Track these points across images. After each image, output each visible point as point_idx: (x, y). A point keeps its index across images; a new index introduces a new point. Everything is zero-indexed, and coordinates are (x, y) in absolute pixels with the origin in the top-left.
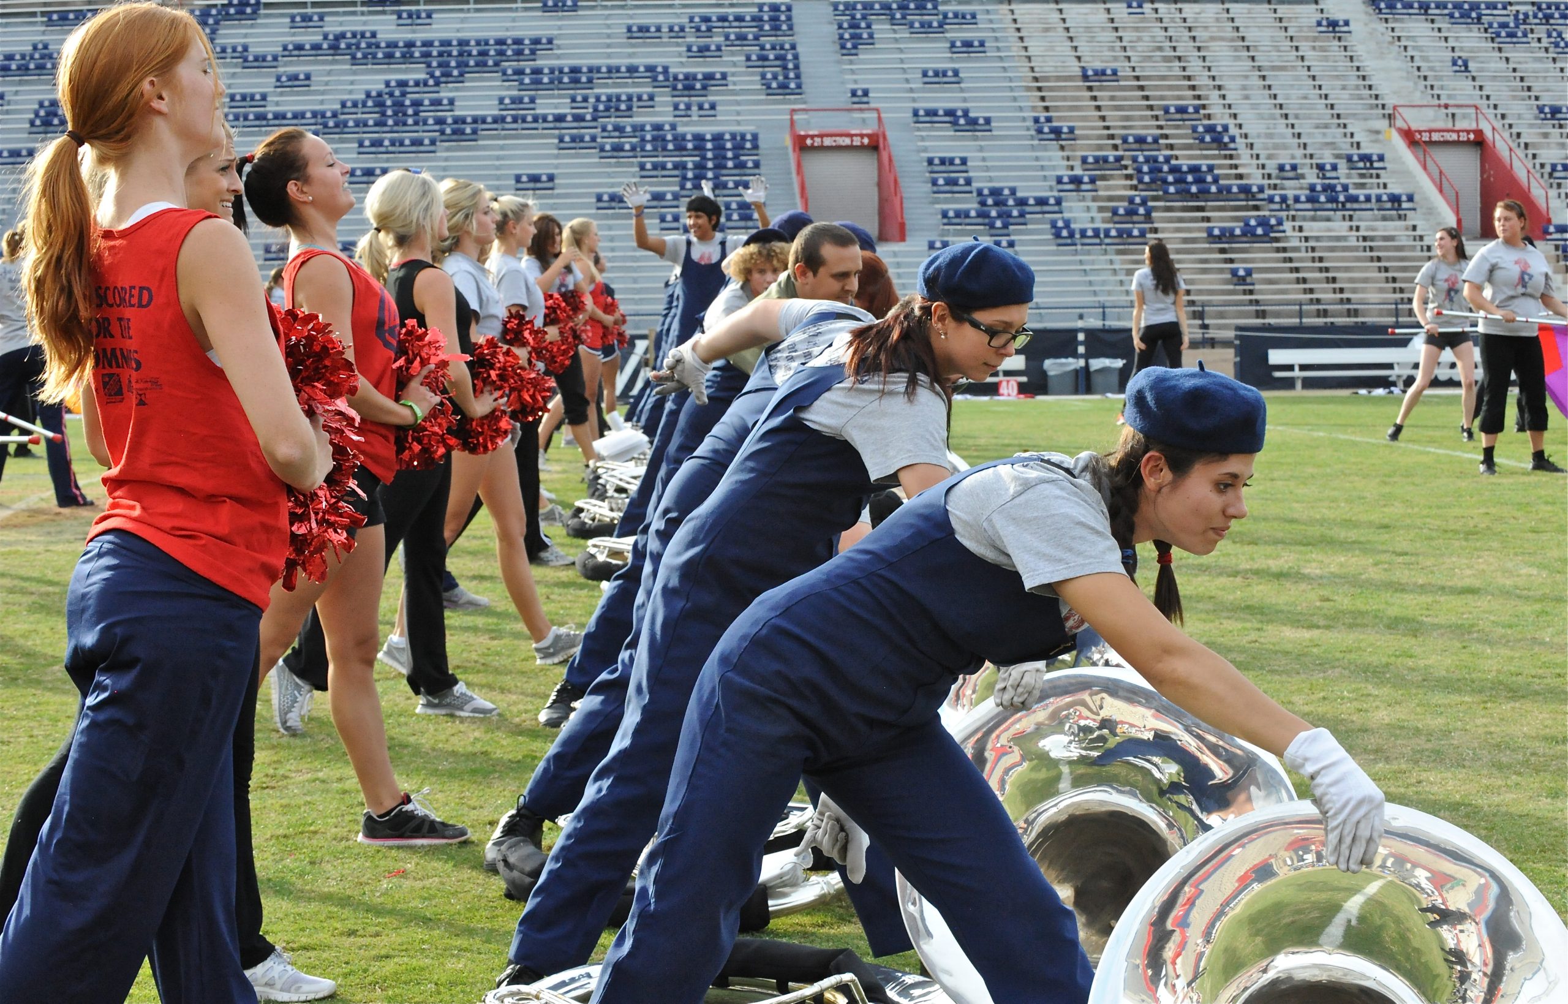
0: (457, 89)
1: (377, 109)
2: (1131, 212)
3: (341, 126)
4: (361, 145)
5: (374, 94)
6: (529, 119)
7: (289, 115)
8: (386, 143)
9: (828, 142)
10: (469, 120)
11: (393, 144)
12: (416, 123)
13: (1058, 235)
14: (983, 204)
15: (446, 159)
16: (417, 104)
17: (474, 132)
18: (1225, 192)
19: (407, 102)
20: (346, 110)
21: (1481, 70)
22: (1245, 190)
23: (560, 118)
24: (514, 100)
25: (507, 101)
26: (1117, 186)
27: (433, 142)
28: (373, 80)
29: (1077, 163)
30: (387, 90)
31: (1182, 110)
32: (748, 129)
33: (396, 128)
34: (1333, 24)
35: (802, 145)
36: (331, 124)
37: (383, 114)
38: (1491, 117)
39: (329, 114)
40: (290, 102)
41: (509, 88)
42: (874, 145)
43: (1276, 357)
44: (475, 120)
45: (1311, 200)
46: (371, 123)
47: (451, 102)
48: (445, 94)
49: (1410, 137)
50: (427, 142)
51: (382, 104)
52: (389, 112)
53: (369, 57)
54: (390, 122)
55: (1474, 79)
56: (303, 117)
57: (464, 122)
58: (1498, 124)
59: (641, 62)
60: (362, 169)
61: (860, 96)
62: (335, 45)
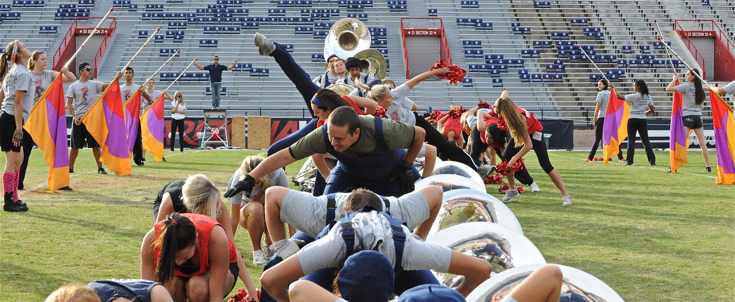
0: (250, 5)
1: (213, 13)
2: (555, 67)
3: (197, 20)
4: (205, 29)
5: (212, 6)
6: (282, 19)
7: (173, 15)
8: (217, 29)
9: (418, 33)
10: (255, 19)
11: (220, 29)
12: (231, 20)
13: (522, 77)
14: (488, 62)
15: (244, 37)
16: (231, 11)
17: (257, 25)
18: (598, 60)
19: (227, 11)
20: (199, 13)
21: (715, 4)
22: (607, 58)
23: (296, 20)
24: (275, 11)
25: (272, 11)
26: (549, 55)
27: (238, 29)
29: (531, 45)
30: (218, 5)
31: (579, 21)
32: (381, 26)
33: (221, 22)
35: (406, 34)
36: (192, 19)
37: (216, 16)
38: (719, 26)
39: (191, 15)
40: (174, 9)
41: (273, 5)
42: (439, 35)
44: (257, 20)
45: (637, 62)
46: (210, 19)
47: (247, 11)
48: (244, 7)
49: (683, 35)
50: (235, 29)
51: (215, 11)
52: (219, 15)
54: (219, 19)
55: (712, 8)
56: (180, 16)
57: (253, 20)
58: (722, 29)
60: (205, 40)
61: (433, 13)
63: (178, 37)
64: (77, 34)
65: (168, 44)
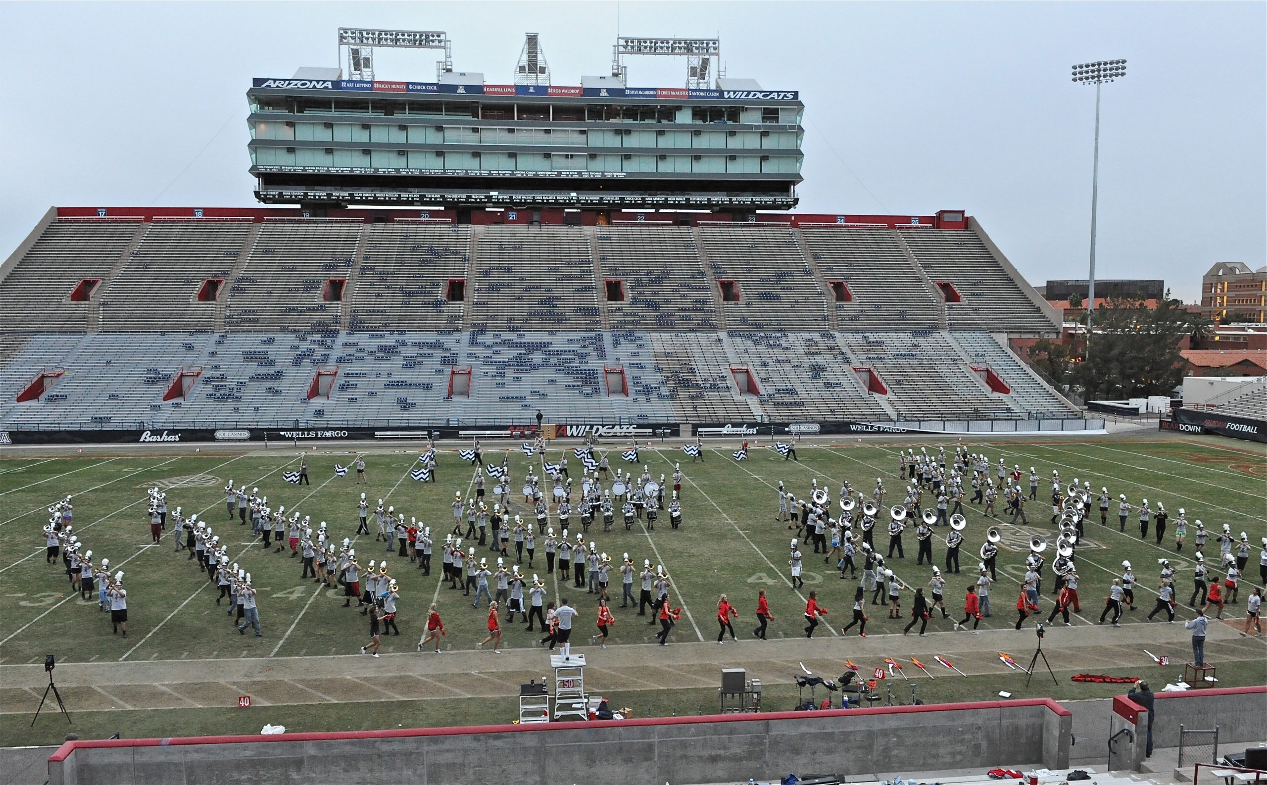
2: (673, 390)
5: (515, 357)
6: (549, 364)
9: (612, 371)
13: (659, 396)
14: (643, 388)
18: (693, 385)
21: (750, 352)
22: (697, 385)
23: (555, 364)
24: (546, 359)
26: (671, 383)
28: (514, 352)
29: (663, 377)
30: (518, 355)
31: (686, 363)
32: (595, 368)
34: (719, 340)
35: (606, 372)
36: (507, 364)
38: (751, 365)
40: (497, 358)
43: (699, 430)
45: (711, 388)
48: (530, 357)
49: (732, 370)
53: (512, 346)
55: (749, 354)
58: (752, 367)
59: (571, 349)
61: (618, 359)
62: (504, 343)
63: (502, 375)
64: (453, 373)
65: (499, 380)
